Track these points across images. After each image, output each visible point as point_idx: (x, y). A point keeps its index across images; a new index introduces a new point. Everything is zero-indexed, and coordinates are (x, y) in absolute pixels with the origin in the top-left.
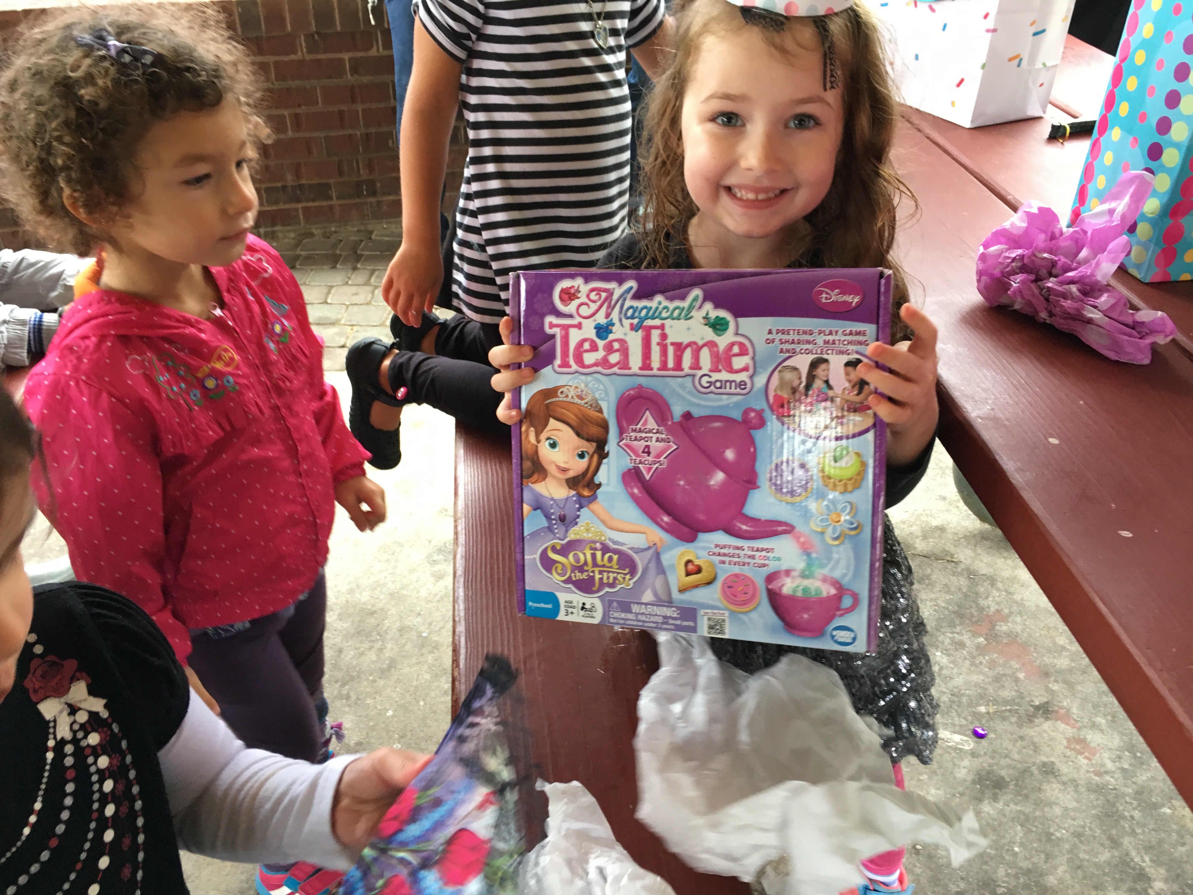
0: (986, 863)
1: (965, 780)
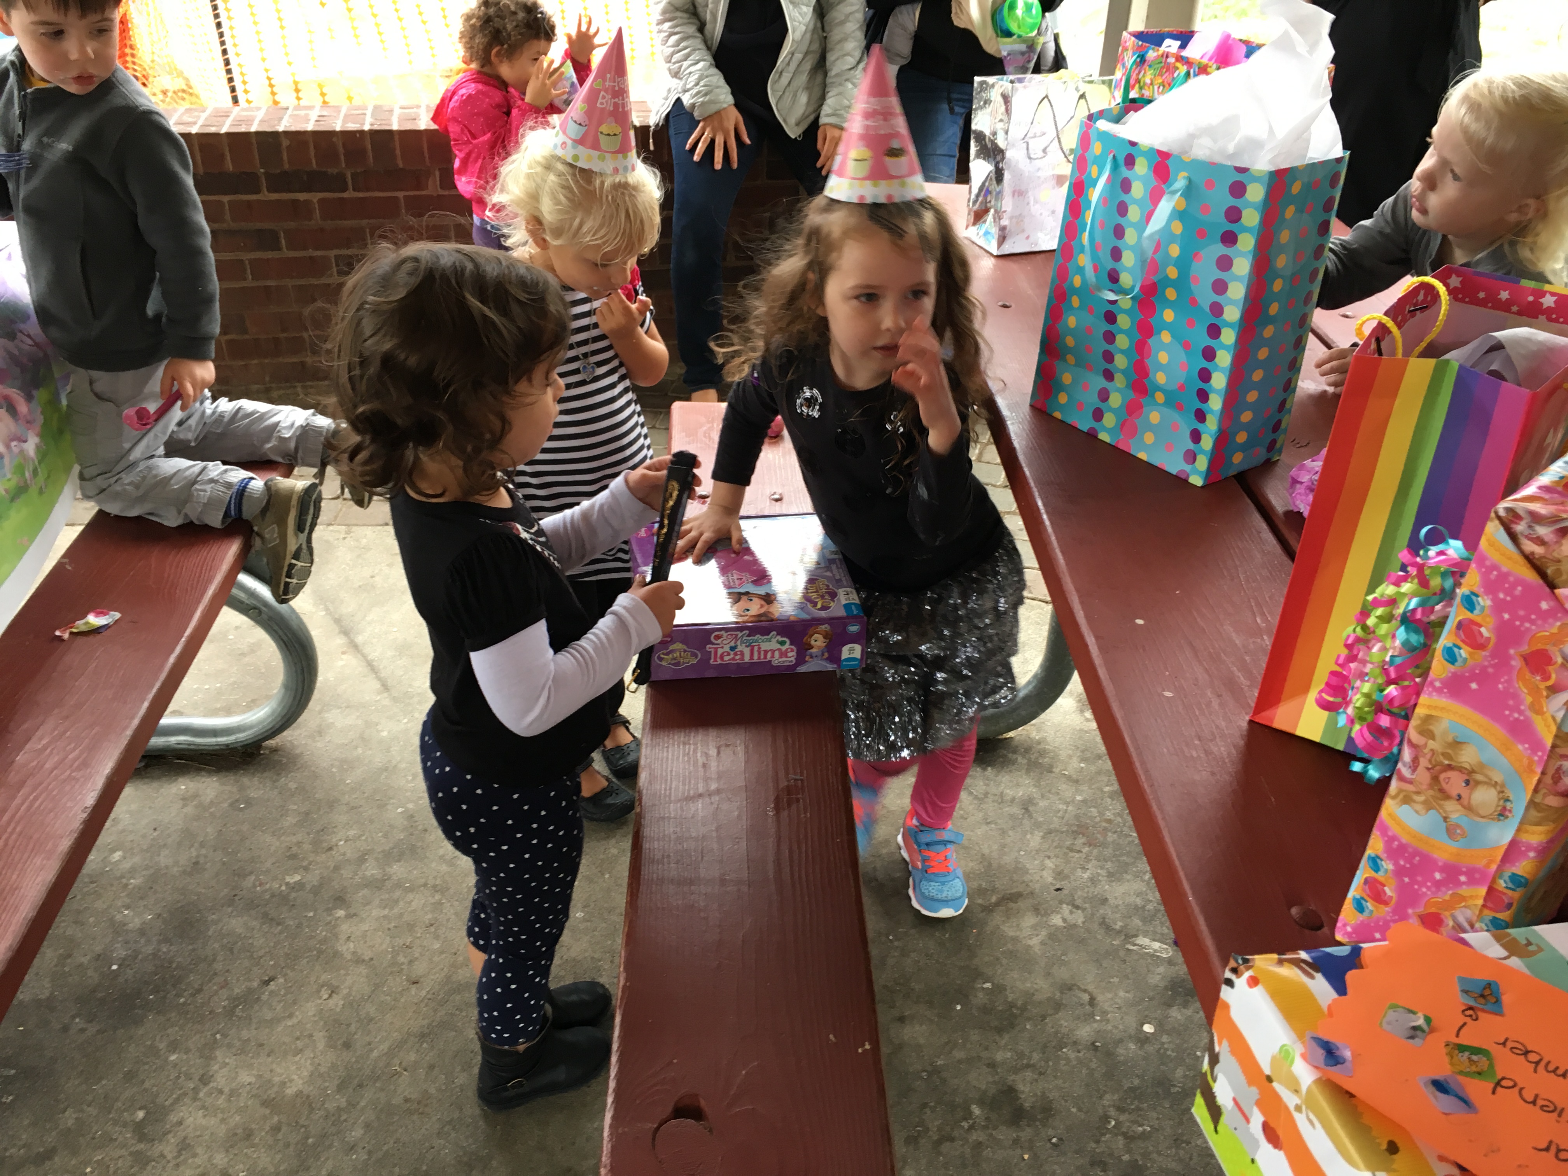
0: (1163, 1064)
1: (1157, 986)
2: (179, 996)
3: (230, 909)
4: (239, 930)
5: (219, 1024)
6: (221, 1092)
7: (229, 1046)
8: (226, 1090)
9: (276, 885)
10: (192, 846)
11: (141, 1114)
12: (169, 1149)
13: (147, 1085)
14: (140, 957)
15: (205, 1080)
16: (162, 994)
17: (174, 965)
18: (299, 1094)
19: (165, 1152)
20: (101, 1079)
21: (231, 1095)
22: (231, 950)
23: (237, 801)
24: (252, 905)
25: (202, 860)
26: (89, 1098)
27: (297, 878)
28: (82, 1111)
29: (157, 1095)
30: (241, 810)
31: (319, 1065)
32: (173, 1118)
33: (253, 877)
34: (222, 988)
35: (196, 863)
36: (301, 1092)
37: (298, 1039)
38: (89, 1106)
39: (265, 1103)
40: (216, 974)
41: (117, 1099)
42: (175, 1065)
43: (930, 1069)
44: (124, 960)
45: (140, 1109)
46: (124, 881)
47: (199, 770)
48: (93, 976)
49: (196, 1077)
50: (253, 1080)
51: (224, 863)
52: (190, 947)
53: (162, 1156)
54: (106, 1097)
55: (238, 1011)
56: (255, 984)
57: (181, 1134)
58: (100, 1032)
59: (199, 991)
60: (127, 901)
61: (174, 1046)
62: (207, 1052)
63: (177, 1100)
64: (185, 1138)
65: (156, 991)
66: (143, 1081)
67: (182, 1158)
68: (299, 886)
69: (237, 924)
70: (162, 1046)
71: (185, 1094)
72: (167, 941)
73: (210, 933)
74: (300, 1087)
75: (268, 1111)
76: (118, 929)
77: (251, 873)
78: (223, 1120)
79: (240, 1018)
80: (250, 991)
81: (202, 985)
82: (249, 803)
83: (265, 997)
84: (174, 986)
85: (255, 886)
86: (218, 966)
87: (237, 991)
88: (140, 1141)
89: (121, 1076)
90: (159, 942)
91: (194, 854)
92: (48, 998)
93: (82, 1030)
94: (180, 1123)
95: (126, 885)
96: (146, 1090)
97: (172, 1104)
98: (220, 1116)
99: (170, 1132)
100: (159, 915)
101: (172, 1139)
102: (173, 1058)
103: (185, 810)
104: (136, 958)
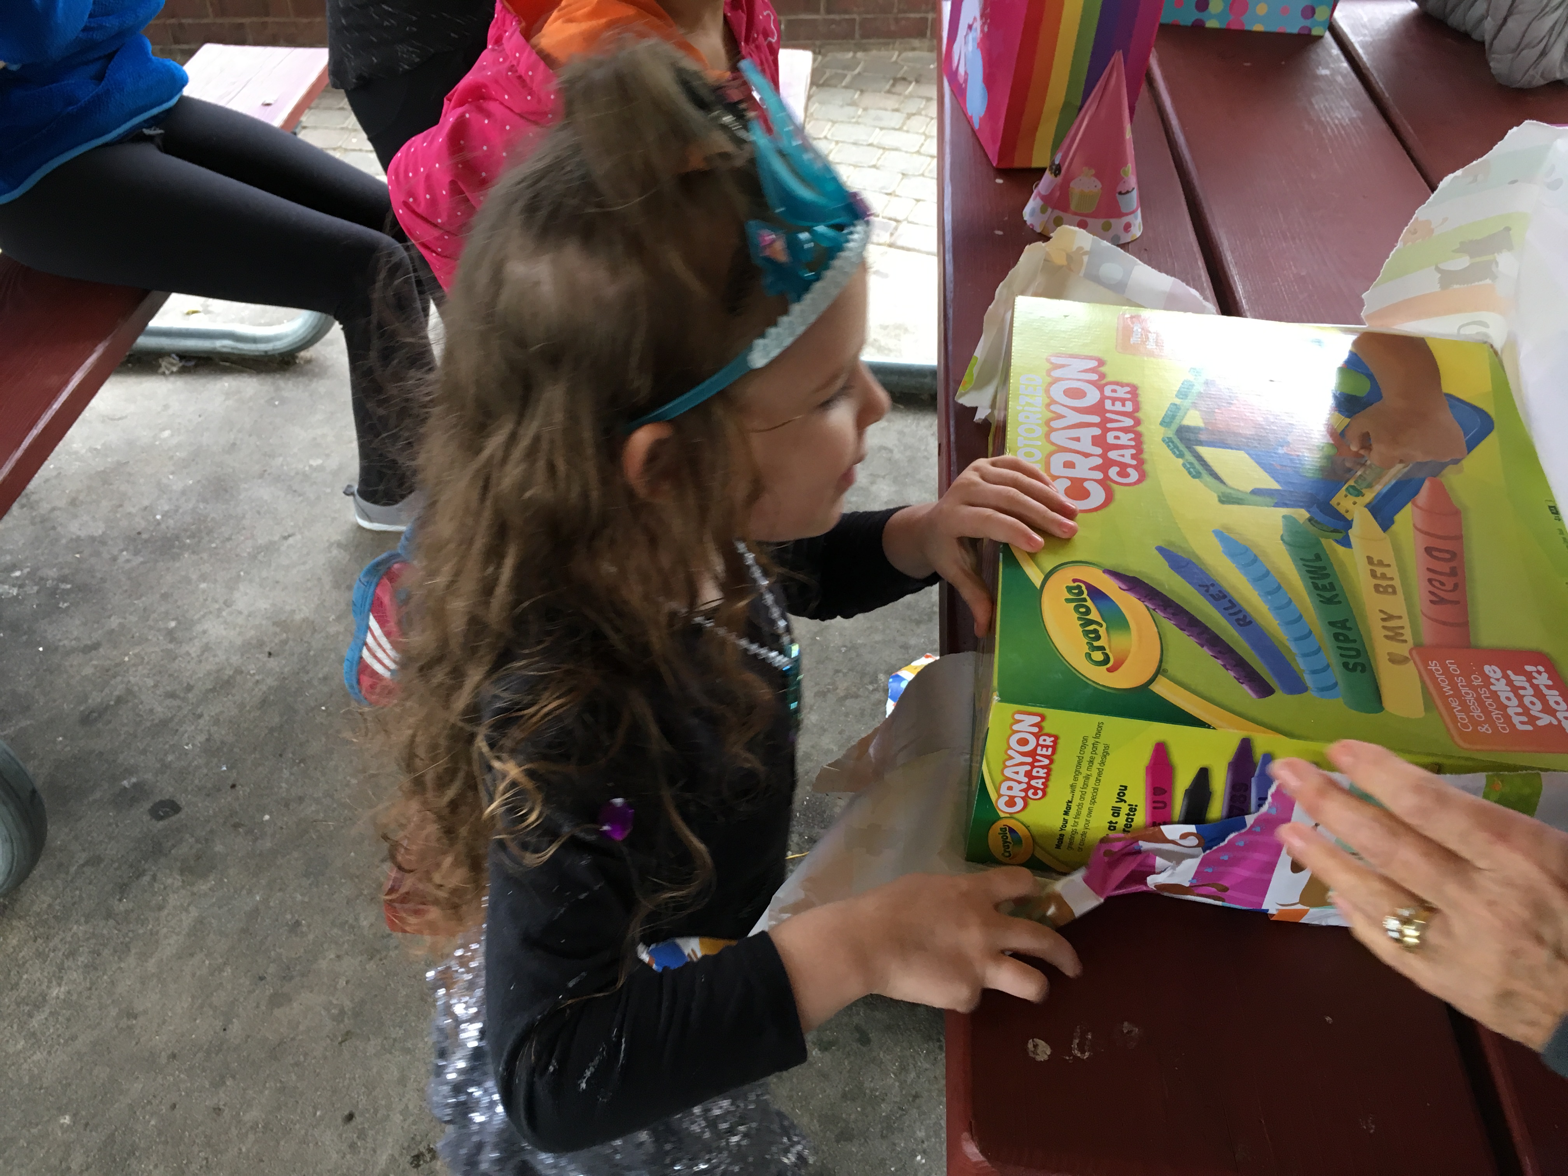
2: (211, 542)
3: (260, 481)
4: (266, 497)
5: (243, 564)
6: (240, 613)
7: (251, 581)
8: (246, 613)
9: (300, 466)
10: (231, 430)
11: (173, 624)
12: (194, 649)
13: (179, 603)
14: (181, 511)
15: (227, 604)
16: (197, 539)
17: (209, 520)
18: (305, 620)
19: (191, 652)
20: (141, 596)
21: (249, 616)
22: (259, 513)
23: (272, 399)
24: (277, 479)
25: (238, 442)
26: (132, 609)
27: (319, 462)
28: (125, 618)
29: (187, 611)
30: (275, 406)
31: (324, 600)
32: (199, 628)
33: (281, 459)
34: (247, 539)
35: (234, 444)
36: (307, 618)
37: (308, 580)
38: (131, 614)
39: (275, 624)
40: (244, 528)
41: (154, 612)
42: (204, 591)
43: (849, 645)
44: (167, 512)
45: (173, 620)
46: (171, 454)
47: (240, 372)
48: (140, 523)
49: (221, 601)
50: (268, 606)
51: (257, 446)
52: (224, 507)
53: (188, 654)
54: (145, 609)
55: (260, 557)
56: (276, 538)
57: (205, 640)
58: (142, 563)
59: (229, 539)
60: (172, 468)
61: (203, 578)
62: (232, 585)
63: (204, 616)
64: (207, 644)
65: (192, 536)
66: (176, 601)
67: (204, 656)
68: (320, 469)
69: (265, 492)
70: (194, 577)
71: (211, 612)
72: (205, 500)
73: (241, 497)
74: (308, 615)
75: (278, 630)
76: (162, 489)
77: (281, 455)
78: (240, 634)
79: (261, 562)
80: (272, 543)
81: (232, 534)
82: (283, 401)
83: (283, 548)
84: (208, 534)
85: (282, 465)
86: (246, 522)
87: (260, 541)
88: (170, 642)
89: (158, 596)
90: (198, 501)
91: (232, 437)
92: (101, 536)
93: (128, 561)
94: (204, 632)
95: (171, 458)
96: (179, 607)
97: (199, 619)
98: (238, 629)
99: (196, 637)
100: (199, 481)
101: (196, 642)
102: (203, 586)
103: (227, 403)
104: (176, 511)
